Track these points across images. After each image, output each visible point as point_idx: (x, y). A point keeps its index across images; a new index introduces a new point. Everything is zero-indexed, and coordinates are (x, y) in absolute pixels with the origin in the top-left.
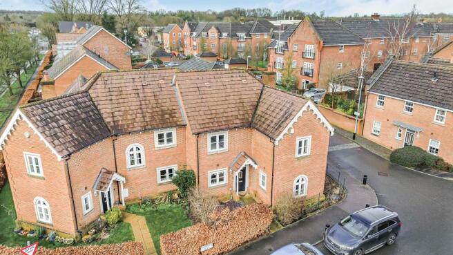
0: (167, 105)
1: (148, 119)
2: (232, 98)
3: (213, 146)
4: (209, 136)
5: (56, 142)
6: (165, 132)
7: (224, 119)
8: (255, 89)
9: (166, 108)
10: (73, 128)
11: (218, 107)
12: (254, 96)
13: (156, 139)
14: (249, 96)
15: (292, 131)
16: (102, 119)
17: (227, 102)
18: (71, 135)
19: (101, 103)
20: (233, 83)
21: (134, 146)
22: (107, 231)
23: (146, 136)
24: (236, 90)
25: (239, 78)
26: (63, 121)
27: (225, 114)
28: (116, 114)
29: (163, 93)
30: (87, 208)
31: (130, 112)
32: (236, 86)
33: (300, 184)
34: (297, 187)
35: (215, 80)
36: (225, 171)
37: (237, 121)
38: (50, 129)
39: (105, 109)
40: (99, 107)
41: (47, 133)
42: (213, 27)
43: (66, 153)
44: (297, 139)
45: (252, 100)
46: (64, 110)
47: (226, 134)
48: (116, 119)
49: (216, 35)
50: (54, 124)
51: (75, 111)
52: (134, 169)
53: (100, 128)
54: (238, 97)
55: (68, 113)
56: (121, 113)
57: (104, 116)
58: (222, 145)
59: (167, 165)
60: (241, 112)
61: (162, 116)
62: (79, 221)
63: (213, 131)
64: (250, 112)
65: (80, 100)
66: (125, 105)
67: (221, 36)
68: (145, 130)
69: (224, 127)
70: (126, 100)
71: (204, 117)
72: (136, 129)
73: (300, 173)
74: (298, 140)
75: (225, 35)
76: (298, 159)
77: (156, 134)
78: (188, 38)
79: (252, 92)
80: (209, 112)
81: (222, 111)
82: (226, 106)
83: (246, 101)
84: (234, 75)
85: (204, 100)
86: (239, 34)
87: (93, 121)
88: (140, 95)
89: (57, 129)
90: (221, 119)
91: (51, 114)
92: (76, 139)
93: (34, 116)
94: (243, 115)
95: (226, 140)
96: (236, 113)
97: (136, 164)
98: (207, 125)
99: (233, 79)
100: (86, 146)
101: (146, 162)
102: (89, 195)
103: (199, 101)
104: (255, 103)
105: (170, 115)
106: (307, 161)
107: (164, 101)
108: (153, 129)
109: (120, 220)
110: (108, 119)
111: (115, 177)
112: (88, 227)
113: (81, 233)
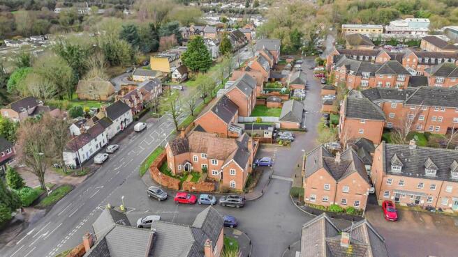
1: (200, 149)
2: (224, 149)
3: (213, 163)
4: (212, 160)
5: (174, 151)
6: (204, 154)
7: (218, 156)
8: (234, 148)
10: (179, 148)
11: (218, 151)
12: (232, 150)
13: (201, 155)
14: (230, 150)
15: (229, 166)
16: (188, 146)
17: (221, 150)
19: (190, 141)
21: (195, 156)
22: (182, 176)
23: (198, 154)
26: (177, 146)
27: (218, 154)
28: (192, 145)
30: (180, 169)
31: (196, 146)
32: (228, 145)
34: (232, 184)
35: (221, 142)
36: (218, 171)
37: (221, 158)
38: (173, 148)
39: (190, 143)
42: (344, 66)
43: (174, 154)
44: (230, 169)
46: (179, 143)
47: (217, 160)
48: (192, 147)
49: (345, 72)
51: (182, 143)
53: (186, 149)
54: (226, 149)
56: (194, 146)
58: (216, 163)
59: (204, 164)
60: (224, 155)
61: (204, 149)
62: (177, 172)
63: (214, 159)
64: (226, 156)
65: (184, 140)
66: (196, 143)
67: (349, 72)
68: (198, 152)
69: (216, 158)
71: (212, 154)
72: (196, 151)
73: (233, 180)
75: (352, 72)
76: (231, 175)
79: (232, 148)
80: (214, 152)
82: (220, 152)
83: (228, 151)
85: (214, 148)
86: (364, 73)
87: (185, 147)
88: (201, 141)
89: (175, 148)
90: (216, 156)
92: (178, 151)
93: (171, 144)
96: (222, 155)
97: (196, 161)
98: (211, 156)
99: (228, 142)
101: (199, 161)
102: (180, 166)
104: (231, 153)
105: (206, 150)
106: (235, 177)
108: (200, 153)
109: (187, 175)
110: (190, 147)
111: (187, 163)
112: (179, 174)
113: (177, 174)
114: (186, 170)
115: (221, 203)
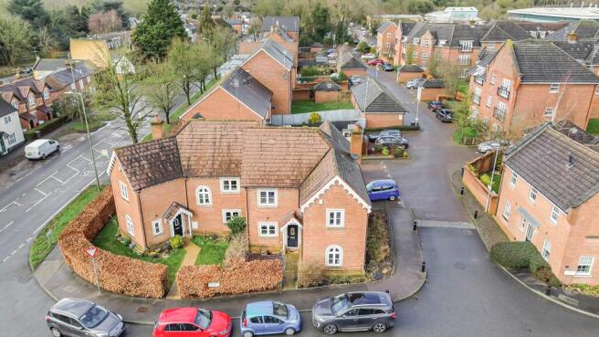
0: (236, 156)
1: (216, 167)
2: (291, 157)
3: (263, 201)
4: (259, 191)
5: (134, 178)
6: (230, 180)
7: (276, 177)
8: (319, 150)
9: (234, 159)
10: (150, 168)
11: (274, 165)
12: (315, 158)
13: (222, 185)
14: (310, 158)
15: (321, 202)
16: (179, 162)
17: (284, 161)
18: (147, 174)
19: (183, 147)
20: (298, 142)
21: (203, 187)
22: (169, 253)
23: (211, 181)
24: (299, 150)
25: (307, 138)
26: (145, 162)
27: (278, 173)
28: (192, 158)
29: (236, 144)
30: (158, 230)
31: (204, 159)
32: (301, 146)
33: (334, 253)
34: (331, 256)
35: (281, 138)
36: (275, 224)
37: (288, 181)
38: (132, 167)
39: (185, 153)
40: (180, 151)
41: (129, 170)
42: (428, 32)
43: (138, 187)
44: (327, 209)
45: (312, 162)
46: (149, 152)
47: (276, 191)
48: (190, 163)
49: (430, 43)
50: (136, 164)
51: (158, 154)
52: (203, 207)
53: (174, 169)
54: (298, 158)
55: (151, 155)
56: (196, 159)
57: (182, 160)
58: (272, 200)
59: (232, 208)
60: (295, 173)
61: (229, 165)
62: (148, 240)
63: (264, 187)
64: (304, 174)
65: (165, 144)
66: (202, 151)
67: (437, 44)
68: (211, 176)
69: (272, 185)
70: (204, 147)
71: (257, 173)
72: (203, 174)
73: (334, 243)
74: (328, 211)
75: (442, 42)
76: (329, 229)
77: (222, 180)
78: (399, 42)
79: (315, 154)
80: (263, 169)
81: (276, 169)
82: (282, 165)
83: (305, 162)
84: (303, 135)
85: (262, 157)
86: (463, 43)
87: (171, 163)
88: (217, 144)
89: (137, 168)
90: (272, 177)
91: (137, 156)
92: (150, 178)
93: (123, 156)
94: (297, 176)
95: (276, 197)
96: (290, 173)
97: (204, 203)
98: (257, 181)
99: (300, 138)
100: (156, 183)
101: (213, 202)
102: (159, 221)
103: (258, 157)
104: (314, 166)
105: (236, 165)
106: (341, 233)
107: (236, 151)
108: (218, 176)
109: (181, 247)
110: (184, 163)
111: (181, 211)
112: (156, 246)
113: (149, 249)
114: (178, 231)
115: (324, 326)
